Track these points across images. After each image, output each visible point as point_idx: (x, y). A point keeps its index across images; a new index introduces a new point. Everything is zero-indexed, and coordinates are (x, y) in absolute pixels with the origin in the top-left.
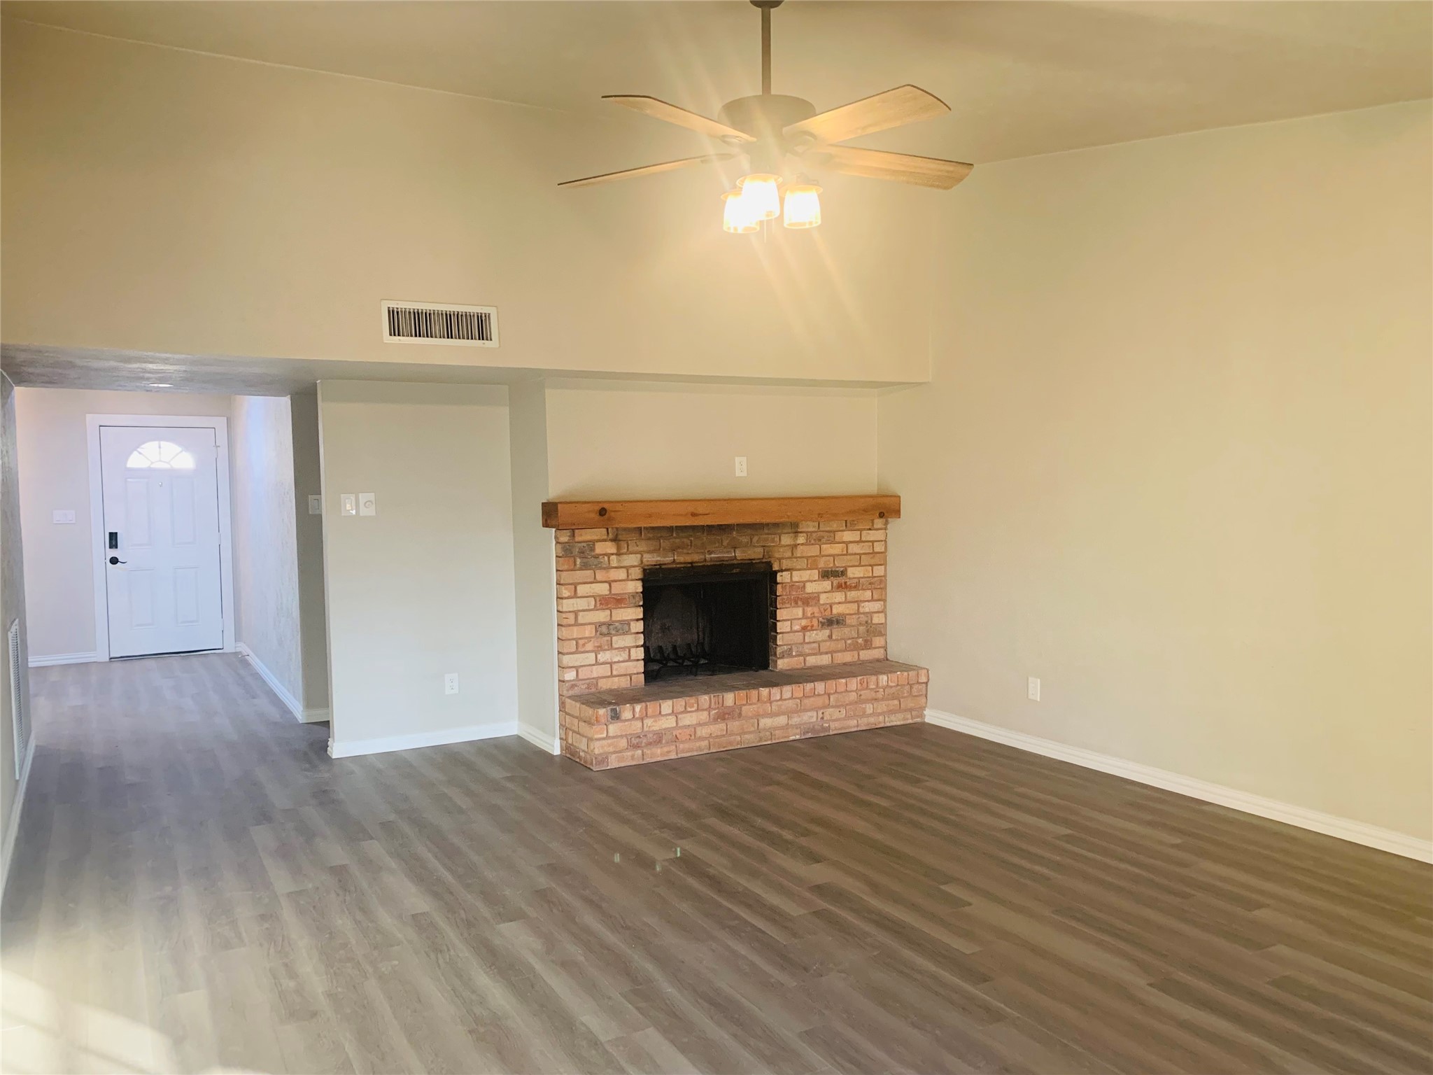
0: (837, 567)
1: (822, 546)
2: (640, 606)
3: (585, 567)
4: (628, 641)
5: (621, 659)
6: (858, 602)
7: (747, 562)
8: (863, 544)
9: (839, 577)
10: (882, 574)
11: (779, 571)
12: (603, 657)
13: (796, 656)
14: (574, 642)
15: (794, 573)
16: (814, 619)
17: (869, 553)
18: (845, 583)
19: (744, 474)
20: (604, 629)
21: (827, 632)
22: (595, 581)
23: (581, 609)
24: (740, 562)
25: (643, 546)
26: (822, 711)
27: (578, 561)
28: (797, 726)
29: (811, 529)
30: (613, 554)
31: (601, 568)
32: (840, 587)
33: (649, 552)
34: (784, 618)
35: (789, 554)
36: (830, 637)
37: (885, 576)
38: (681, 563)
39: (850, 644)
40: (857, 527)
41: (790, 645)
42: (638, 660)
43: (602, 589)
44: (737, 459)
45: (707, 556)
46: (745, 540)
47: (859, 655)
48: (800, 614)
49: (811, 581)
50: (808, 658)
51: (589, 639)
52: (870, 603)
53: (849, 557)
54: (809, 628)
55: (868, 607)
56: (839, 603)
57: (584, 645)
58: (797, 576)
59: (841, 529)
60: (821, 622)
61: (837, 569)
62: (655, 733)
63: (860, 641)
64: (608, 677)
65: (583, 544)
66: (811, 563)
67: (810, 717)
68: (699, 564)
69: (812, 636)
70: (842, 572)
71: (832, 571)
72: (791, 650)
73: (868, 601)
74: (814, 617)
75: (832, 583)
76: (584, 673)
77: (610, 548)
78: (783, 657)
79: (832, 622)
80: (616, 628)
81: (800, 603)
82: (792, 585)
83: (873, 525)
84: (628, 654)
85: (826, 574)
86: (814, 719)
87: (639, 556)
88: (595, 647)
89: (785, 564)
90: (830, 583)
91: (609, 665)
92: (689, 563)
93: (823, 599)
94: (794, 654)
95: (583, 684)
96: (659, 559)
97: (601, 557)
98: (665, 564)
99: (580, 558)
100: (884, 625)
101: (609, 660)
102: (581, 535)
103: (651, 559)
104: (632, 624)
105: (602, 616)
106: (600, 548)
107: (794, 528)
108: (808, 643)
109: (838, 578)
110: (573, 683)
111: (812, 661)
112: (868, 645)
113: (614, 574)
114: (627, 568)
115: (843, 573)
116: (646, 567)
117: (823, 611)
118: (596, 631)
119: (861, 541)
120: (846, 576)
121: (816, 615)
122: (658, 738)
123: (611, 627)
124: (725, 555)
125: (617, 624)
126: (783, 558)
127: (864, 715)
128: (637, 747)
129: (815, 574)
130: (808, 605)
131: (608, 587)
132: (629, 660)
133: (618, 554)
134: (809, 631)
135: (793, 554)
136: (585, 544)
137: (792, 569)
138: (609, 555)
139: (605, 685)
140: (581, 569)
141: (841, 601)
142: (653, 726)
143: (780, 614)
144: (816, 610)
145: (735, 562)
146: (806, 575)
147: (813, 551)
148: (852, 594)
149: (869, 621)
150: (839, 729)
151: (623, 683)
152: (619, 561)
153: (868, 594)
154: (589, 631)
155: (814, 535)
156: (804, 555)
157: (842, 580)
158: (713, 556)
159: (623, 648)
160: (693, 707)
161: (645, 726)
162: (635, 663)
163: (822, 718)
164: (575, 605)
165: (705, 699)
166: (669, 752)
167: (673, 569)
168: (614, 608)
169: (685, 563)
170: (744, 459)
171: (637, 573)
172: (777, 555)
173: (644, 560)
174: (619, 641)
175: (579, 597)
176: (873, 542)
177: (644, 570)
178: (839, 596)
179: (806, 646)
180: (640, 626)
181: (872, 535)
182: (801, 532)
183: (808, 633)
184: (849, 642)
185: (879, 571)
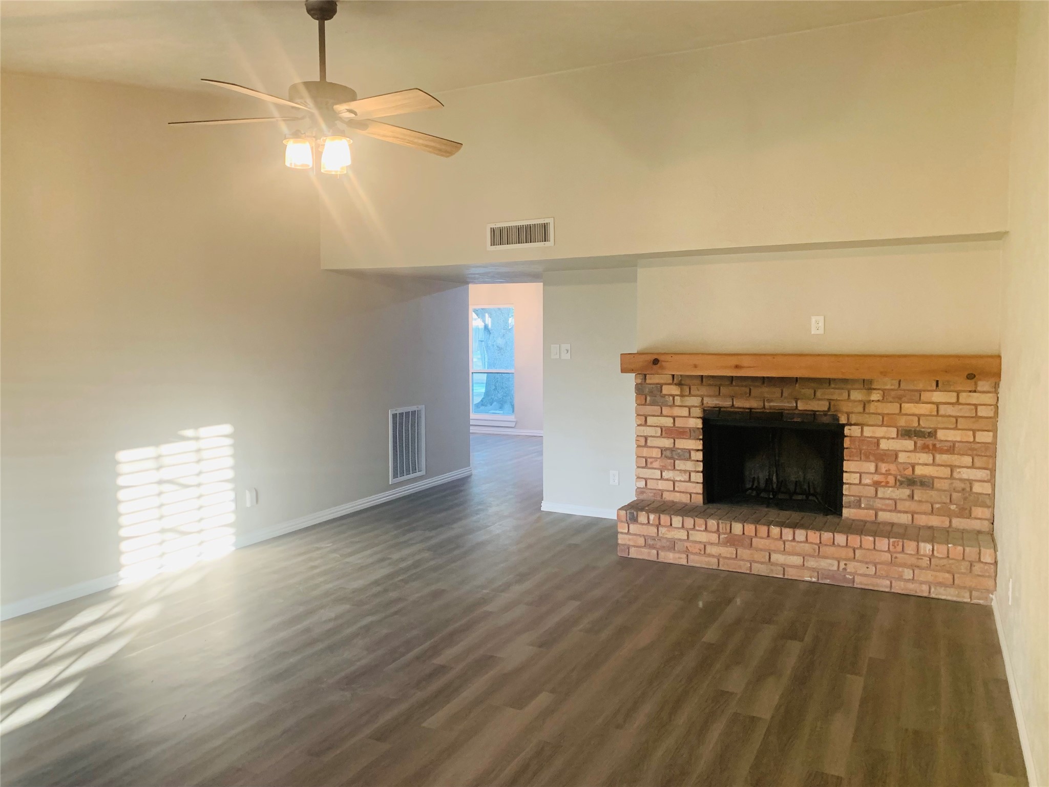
0: (924, 428)
1: (903, 405)
2: (700, 439)
3: (653, 404)
4: (689, 466)
5: (683, 480)
6: (952, 468)
7: (809, 413)
8: (960, 407)
9: (926, 438)
10: (989, 440)
11: (847, 424)
12: (666, 474)
13: (864, 509)
14: (644, 460)
15: (865, 428)
16: (889, 476)
17: (972, 417)
18: (934, 445)
19: (821, 331)
20: (668, 453)
21: (907, 492)
22: (661, 415)
23: (650, 435)
24: (801, 412)
25: (704, 390)
26: (845, 562)
27: (648, 398)
28: (813, 569)
29: (888, 387)
30: (677, 395)
31: (667, 406)
32: (925, 449)
33: (710, 396)
34: (852, 470)
35: (860, 409)
36: (912, 497)
37: (994, 443)
38: (740, 408)
39: (938, 508)
40: (952, 388)
41: (858, 496)
42: (698, 483)
43: (668, 422)
44: (814, 319)
45: (766, 404)
46: (809, 392)
47: (950, 522)
48: (872, 469)
49: (888, 439)
50: (880, 514)
51: (656, 459)
52: (969, 470)
53: (939, 419)
54: (883, 484)
55: (966, 474)
56: (926, 465)
57: (651, 463)
58: (868, 432)
59: (930, 388)
60: (899, 480)
61: (923, 430)
62: (668, 539)
63: (953, 507)
64: (671, 491)
65: (652, 386)
66: (886, 420)
67: (829, 565)
68: (757, 411)
69: (889, 492)
70: (929, 433)
71: (915, 431)
72: (860, 501)
73: (968, 467)
74: (891, 474)
75: (915, 443)
76: (651, 485)
77: (675, 390)
78: (849, 507)
79: (911, 482)
80: (679, 454)
81: (872, 458)
82: (862, 438)
83: (976, 388)
84: (688, 476)
85: (906, 433)
86: (835, 568)
87: (700, 399)
88: (661, 466)
89: (854, 419)
90: (913, 442)
91: (672, 483)
92: (748, 409)
93: (902, 458)
94: (863, 506)
95: (651, 493)
96: (717, 402)
97: (666, 397)
98: (725, 407)
99: (650, 396)
100: (992, 496)
101: (672, 479)
102: (651, 379)
103: (711, 402)
104: (693, 453)
105: (667, 443)
106: (666, 390)
107: (867, 385)
108: (880, 498)
109: (924, 439)
110: (642, 490)
111: (884, 516)
112: (965, 512)
113: (677, 411)
114: (689, 408)
115: (932, 434)
116: (706, 409)
117: (902, 471)
118: (662, 454)
119: (958, 403)
120: (936, 438)
121: (893, 472)
122: (672, 545)
123: (674, 453)
124: (785, 405)
125: (679, 451)
126: (852, 413)
127: (900, 578)
128: (652, 547)
129: (893, 432)
130: (883, 461)
131: (672, 421)
132: (690, 481)
133: (682, 396)
134: (883, 486)
135: (864, 409)
136: (654, 386)
137: (864, 424)
138: (673, 396)
139: (668, 497)
140: (650, 405)
141: (926, 462)
142: (666, 534)
143: (847, 466)
144: (893, 468)
145: (797, 412)
146: (880, 432)
147: (893, 408)
148: (941, 458)
149: (968, 489)
150: (866, 585)
151: (685, 499)
152: (682, 401)
153: (967, 460)
154: (656, 453)
155: (893, 393)
156: (879, 411)
157: (929, 441)
158: (772, 404)
159: (685, 471)
160: (702, 527)
161: (660, 532)
162: (694, 485)
163: (845, 569)
164: (645, 432)
165: (713, 523)
166: (680, 558)
167: (730, 412)
168: (677, 438)
169: (743, 408)
170: (821, 319)
171: (698, 412)
172: (845, 409)
173: (705, 402)
174: (680, 465)
175: (648, 426)
176: (976, 406)
177: (704, 411)
178: (925, 458)
179: (877, 501)
180: (700, 456)
181: (975, 398)
182: (874, 389)
183: (882, 489)
184: (937, 506)
185: (984, 437)
